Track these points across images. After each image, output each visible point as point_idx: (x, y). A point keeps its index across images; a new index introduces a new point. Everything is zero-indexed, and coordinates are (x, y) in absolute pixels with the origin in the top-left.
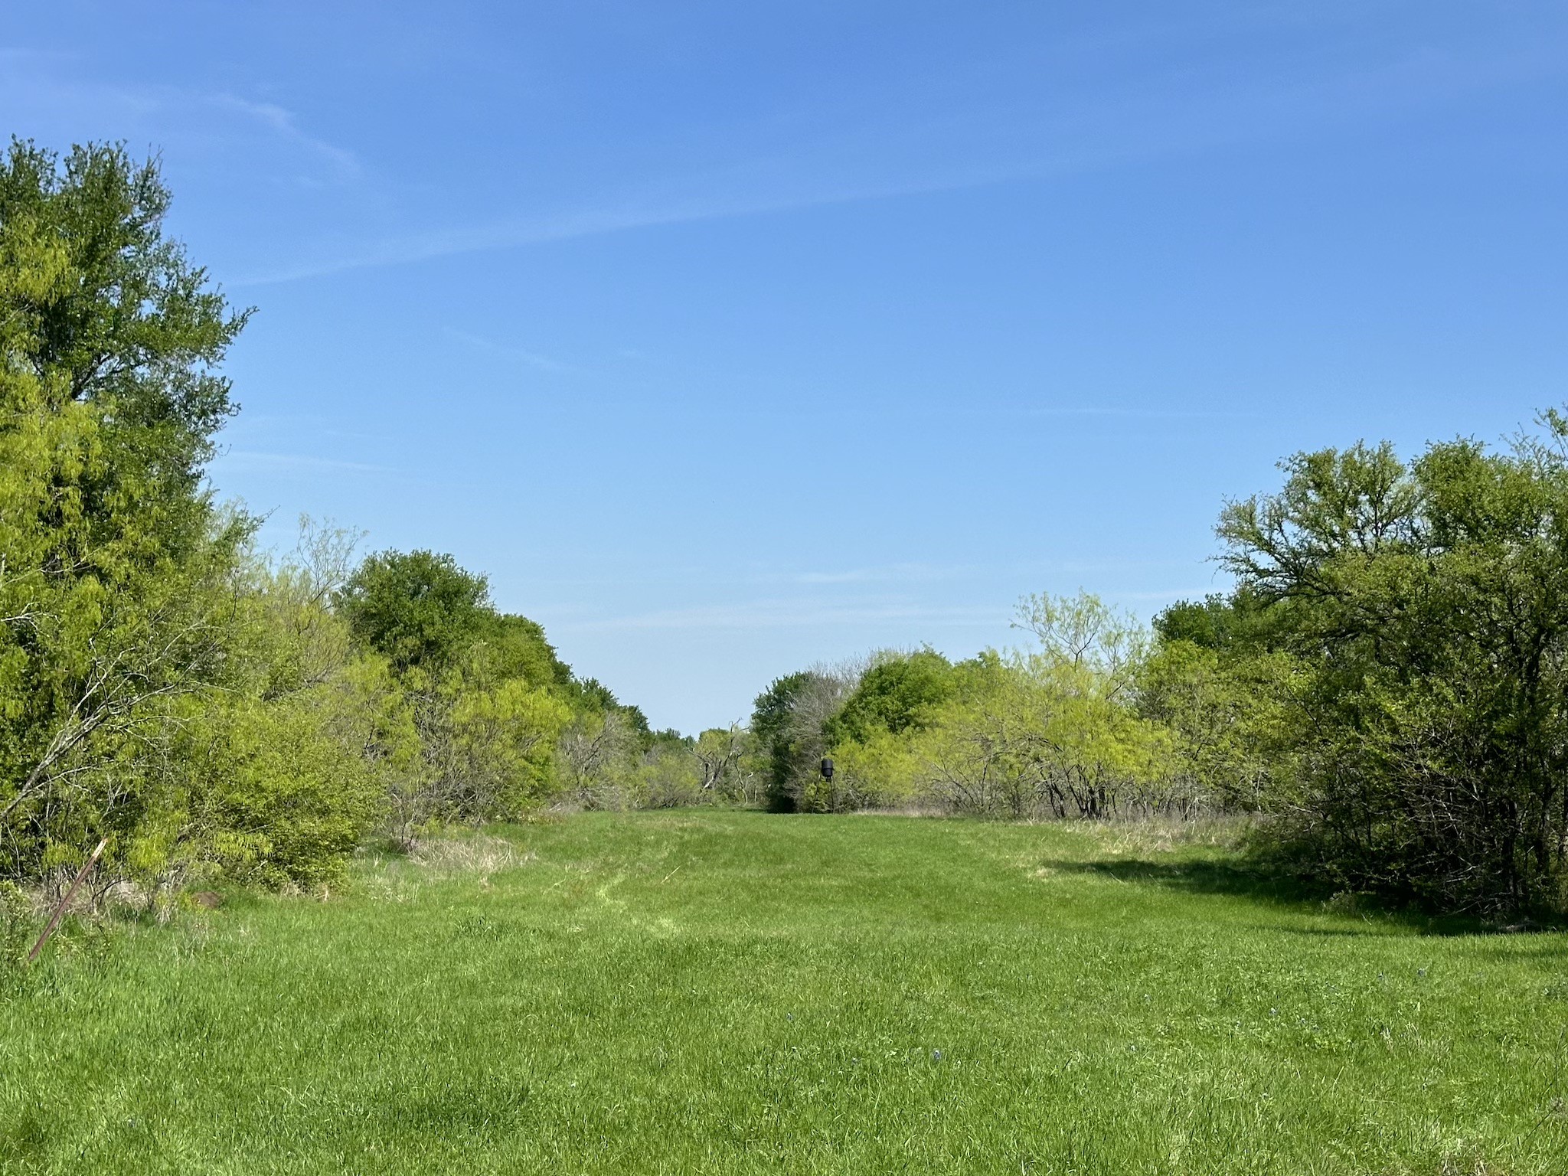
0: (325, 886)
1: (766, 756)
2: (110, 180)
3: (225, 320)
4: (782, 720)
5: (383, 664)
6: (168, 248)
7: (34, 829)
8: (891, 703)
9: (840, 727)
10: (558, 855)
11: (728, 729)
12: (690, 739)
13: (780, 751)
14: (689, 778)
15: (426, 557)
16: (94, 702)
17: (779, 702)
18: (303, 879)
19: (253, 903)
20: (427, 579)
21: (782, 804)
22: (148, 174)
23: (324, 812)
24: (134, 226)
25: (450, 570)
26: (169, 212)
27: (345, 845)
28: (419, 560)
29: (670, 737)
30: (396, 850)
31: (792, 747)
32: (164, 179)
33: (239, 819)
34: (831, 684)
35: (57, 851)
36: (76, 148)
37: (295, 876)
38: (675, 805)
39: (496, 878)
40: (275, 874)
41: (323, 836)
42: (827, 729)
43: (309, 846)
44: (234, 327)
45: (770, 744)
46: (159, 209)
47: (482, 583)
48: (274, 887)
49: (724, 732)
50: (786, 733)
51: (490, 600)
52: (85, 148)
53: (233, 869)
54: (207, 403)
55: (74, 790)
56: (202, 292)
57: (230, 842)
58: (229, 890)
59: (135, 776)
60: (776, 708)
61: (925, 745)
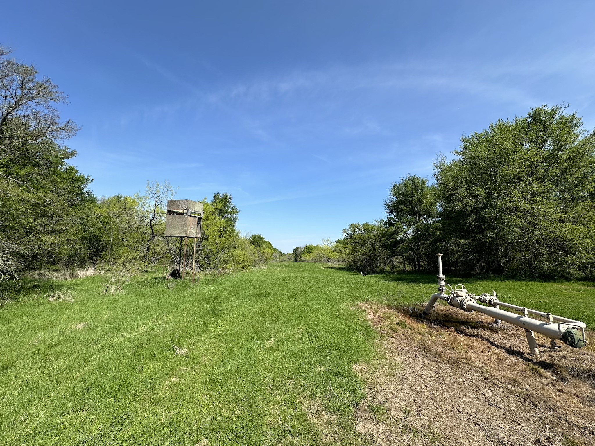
0: (247, 270)
1: (294, 256)
2: (226, 196)
4: (296, 252)
5: (254, 246)
6: (232, 203)
7: (217, 264)
8: (308, 250)
9: (302, 253)
10: (272, 267)
11: (290, 253)
12: (286, 254)
14: (286, 258)
16: (223, 251)
19: (240, 272)
20: (258, 237)
21: (296, 261)
22: (230, 196)
23: (247, 262)
24: (229, 201)
25: (261, 236)
27: (249, 266)
28: (258, 235)
29: (284, 254)
30: (255, 266)
31: (297, 255)
32: (232, 196)
33: (238, 263)
34: (301, 248)
35: (219, 266)
37: (244, 269)
38: (285, 261)
39: (265, 269)
42: (301, 253)
43: (246, 266)
44: (239, 211)
46: (231, 199)
48: (242, 270)
51: (265, 239)
52: (224, 193)
53: (237, 268)
54: (236, 219)
55: (221, 260)
56: (235, 208)
57: (237, 265)
58: (237, 271)
59: (228, 258)
60: (295, 251)
61: (311, 255)
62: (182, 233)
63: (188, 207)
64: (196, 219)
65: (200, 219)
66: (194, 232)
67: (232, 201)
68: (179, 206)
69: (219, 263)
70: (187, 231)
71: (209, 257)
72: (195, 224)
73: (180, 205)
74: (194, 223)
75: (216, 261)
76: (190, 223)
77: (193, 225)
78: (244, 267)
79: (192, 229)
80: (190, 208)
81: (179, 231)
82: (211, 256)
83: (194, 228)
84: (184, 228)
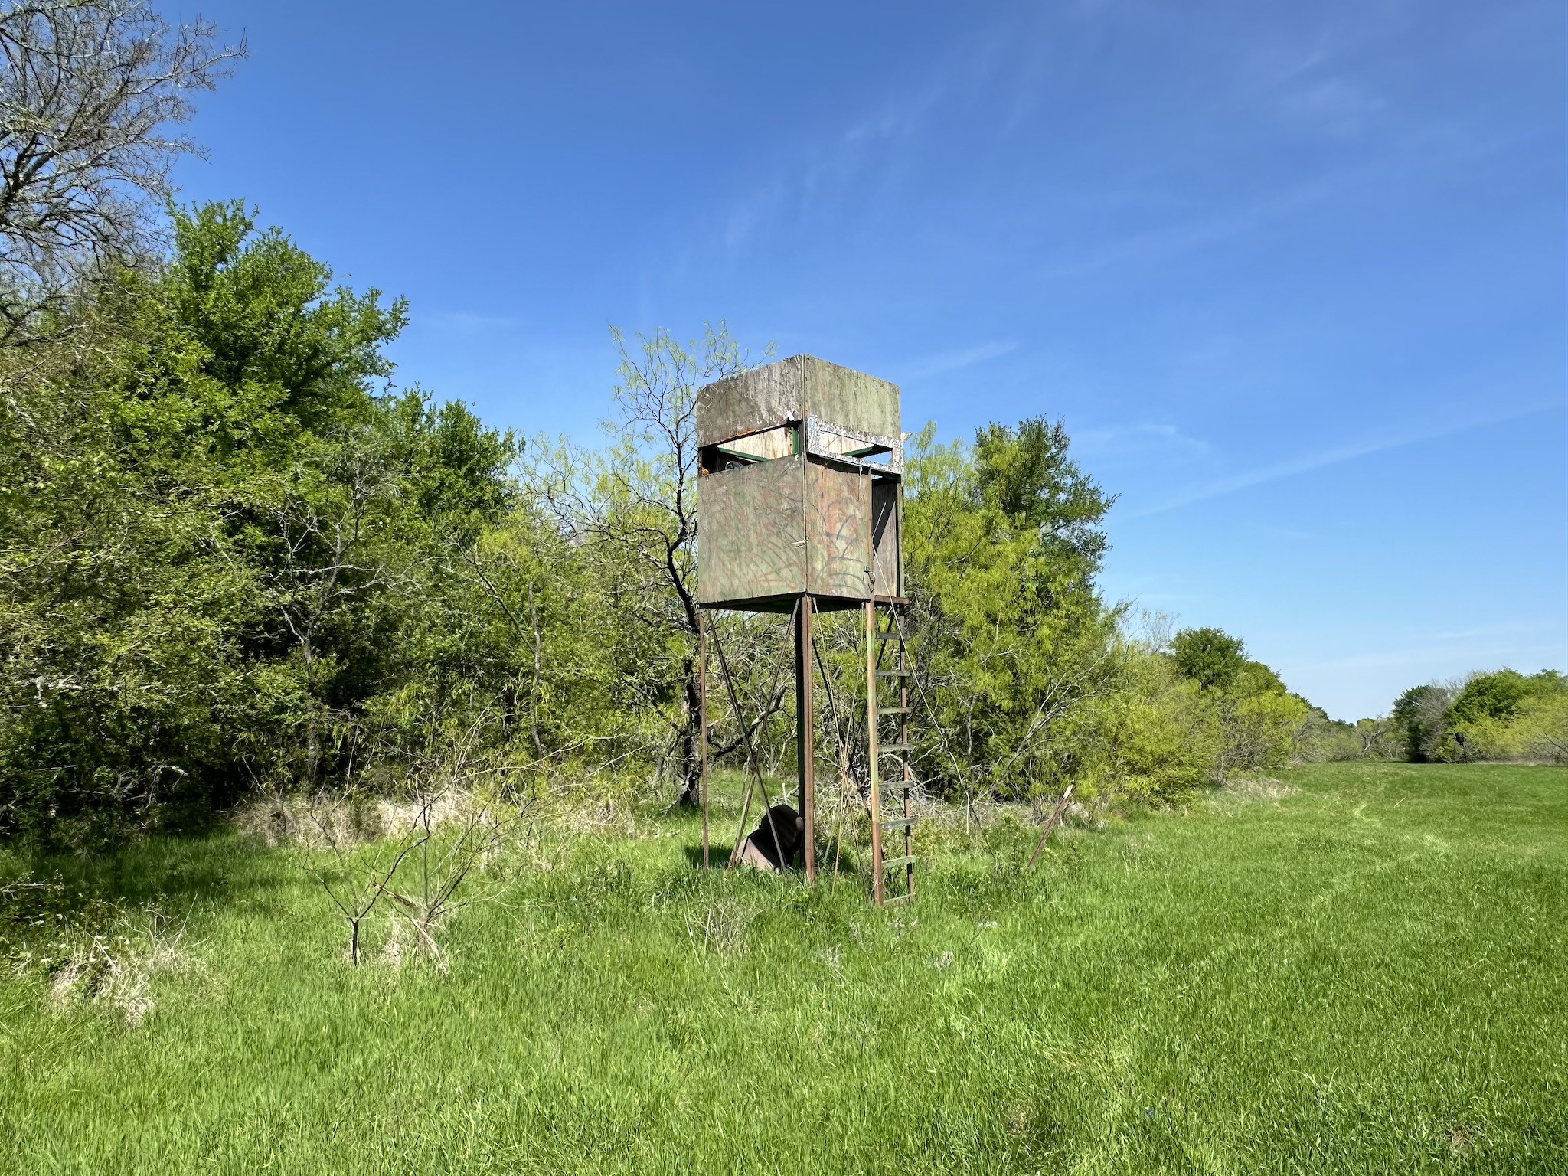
0: (1184, 807)
1: (1404, 732)
2: (1040, 434)
3: (1103, 501)
4: (1413, 713)
5: (1196, 684)
6: (1071, 464)
7: (1023, 773)
8: (1488, 700)
9: (1456, 715)
10: (1313, 789)
11: (1374, 718)
12: (1352, 725)
13: (1413, 730)
14: (1355, 744)
15: (1208, 631)
16: (1049, 705)
17: (1409, 703)
18: (1173, 803)
19: (1146, 816)
20: (1210, 641)
21: (1417, 757)
22: (1058, 429)
23: (1180, 764)
24: (1052, 457)
25: (1222, 636)
26: (1069, 447)
27: (1193, 783)
28: (1205, 632)
29: (1340, 723)
30: (1215, 785)
31: (1421, 727)
32: (1065, 431)
33: (1134, 769)
34: (1442, 692)
35: (1037, 786)
36: (1021, 423)
37: (1167, 800)
38: (1348, 759)
40: (1155, 800)
41: (1181, 778)
42: (1447, 716)
43: (1171, 785)
44: (1108, 505)
45: (1406, 726)
46: (1065, 446)
47: (1240, 643)
48: (1156, 807)
49: (1373, 721)
50: (1415, 719)
51: (1245, 651)
52: (1025, 422)
53: (1135, 798)
54: (1094, 546)
55: (1044, 752)
56: (1090, 486)
57: (1132, 783)
58: (1133, 809)
59: (1074, 744)
60: (1409, 705)
61: (1518, 724)
62: (785, 572)
63: (801, 401)
64: (865, 483)
65: (886, 486)
66: (855, 568)
67: (1070, 454)
68: (754, 409)
69: (1030, 769)
70: (809, 558)
71: (980, 737)
72: (861, 511)
73: (760, 400)
74: (851, 510)
75: (1018, 758)
76: (823, 505)
77: (848, 519)
78: (1168, 792)
79: (841, 545)
80: (815, 406)
81: (764, 567)
82: (988, 734)
83: (851, 542)
84: (789, 544)
